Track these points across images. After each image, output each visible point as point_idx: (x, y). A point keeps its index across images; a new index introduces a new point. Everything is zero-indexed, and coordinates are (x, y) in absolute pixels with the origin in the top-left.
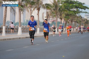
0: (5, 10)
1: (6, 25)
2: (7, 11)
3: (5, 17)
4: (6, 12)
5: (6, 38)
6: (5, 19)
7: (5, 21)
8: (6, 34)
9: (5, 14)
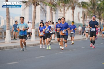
0: (34, 10)
1: (35, 28)
2: (36, 11)
3: (34, 18)
4: (36, 13)
5: (35, 43)
6: (34, 20)
7: (35, 23)
8: (35, 38)
9: (34, 14)
